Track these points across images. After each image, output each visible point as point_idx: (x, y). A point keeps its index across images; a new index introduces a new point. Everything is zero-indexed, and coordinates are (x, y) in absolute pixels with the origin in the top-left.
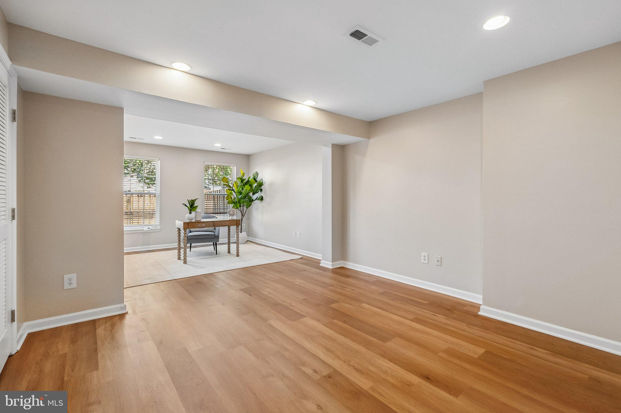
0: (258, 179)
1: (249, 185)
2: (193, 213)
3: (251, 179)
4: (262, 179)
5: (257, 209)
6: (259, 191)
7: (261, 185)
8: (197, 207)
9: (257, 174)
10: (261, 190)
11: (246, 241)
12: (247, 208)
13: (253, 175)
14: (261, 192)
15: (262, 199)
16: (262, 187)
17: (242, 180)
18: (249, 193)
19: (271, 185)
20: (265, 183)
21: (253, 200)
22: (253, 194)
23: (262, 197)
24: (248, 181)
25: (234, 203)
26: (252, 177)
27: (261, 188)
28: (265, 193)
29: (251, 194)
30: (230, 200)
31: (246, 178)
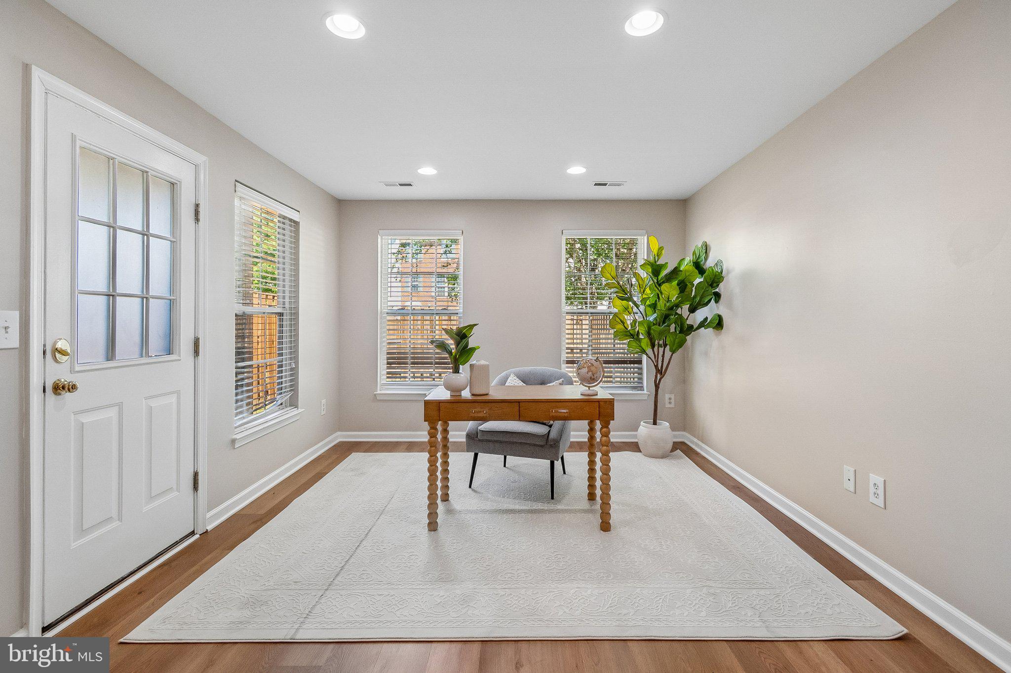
0: (710, 263)
1: (678, 285)
2: (464, 369)
3: (687, 266)
4: (719, 263)
5: (706, 354)
6: (710, 301)
7: (715, 280)
8: (473, 350)
9: (706, 248)
10: (718, 296)
11: (670, 446)
12: (673, 352)
13: (694, 253)
14: (717, 302)
15: (719, 324)
16: (721, 288)
17: (656, 270)
18: (677, 306)
19: (748, 277)
20: (728, 272)
21: (691, 328)
22: (692, 310)
23: (720, 318)
24: (676, 271)
25: (632, 336)
26: (689, 259)
27: (717, 290)
28: (730, 306)
29: (684, 310)
30: (620, 326)
31: (669, 262)
